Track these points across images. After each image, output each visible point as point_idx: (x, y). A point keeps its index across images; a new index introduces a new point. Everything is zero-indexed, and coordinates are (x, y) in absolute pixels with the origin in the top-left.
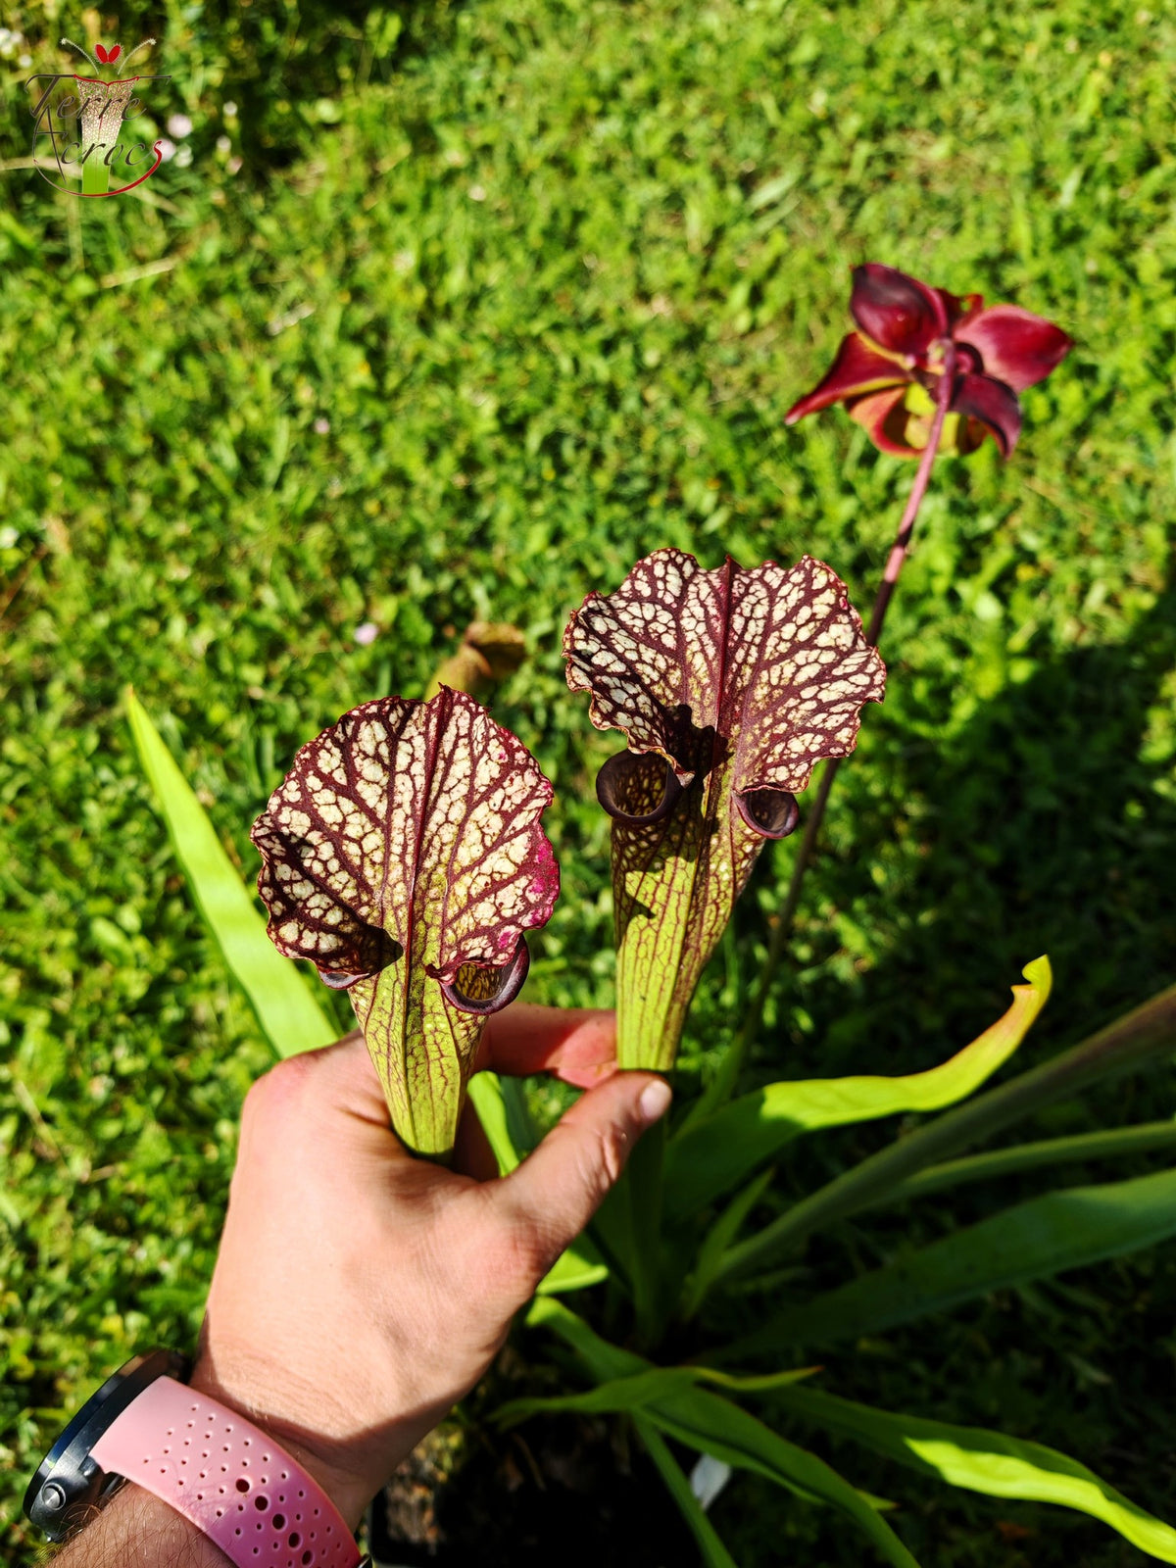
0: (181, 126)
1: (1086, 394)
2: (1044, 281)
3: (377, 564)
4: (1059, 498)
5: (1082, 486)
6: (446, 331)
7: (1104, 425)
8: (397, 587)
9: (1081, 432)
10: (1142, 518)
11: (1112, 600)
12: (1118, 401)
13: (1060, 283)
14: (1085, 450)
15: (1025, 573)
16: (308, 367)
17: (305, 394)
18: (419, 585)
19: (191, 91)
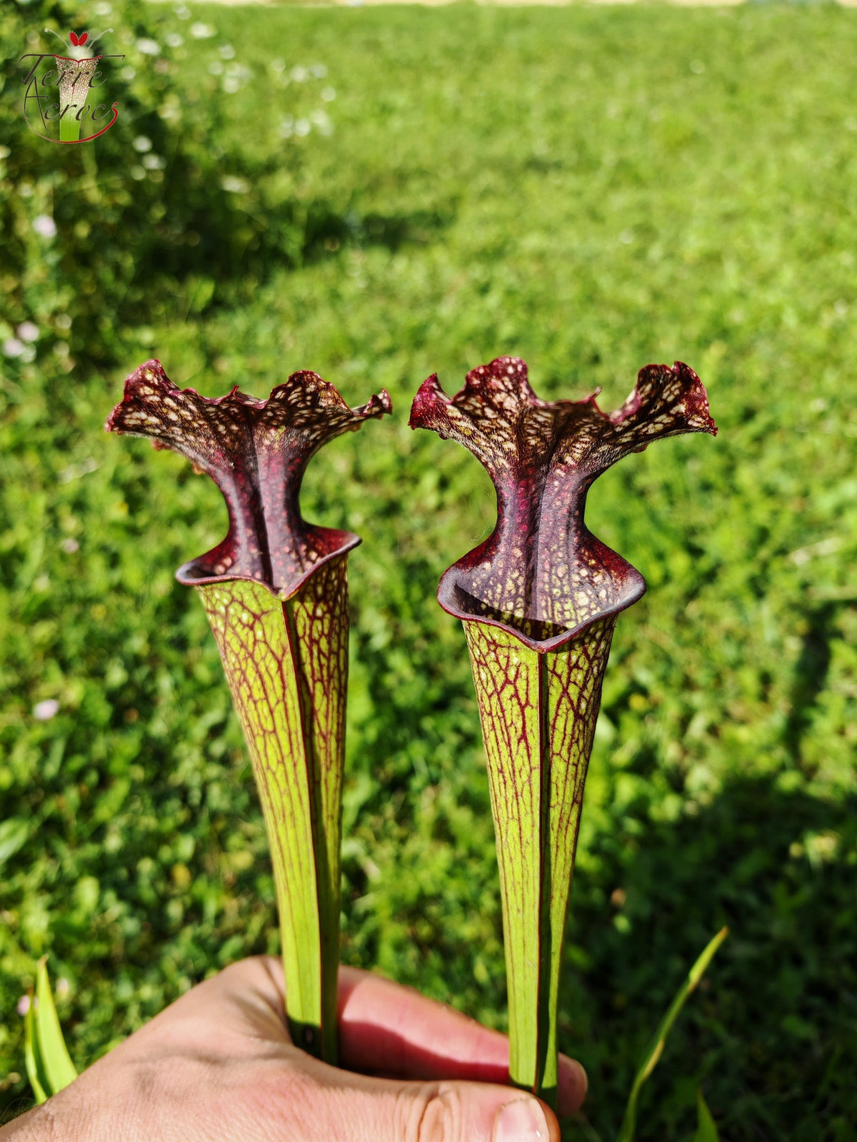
0: (30, 333)
1: (693, 568)
2: (667, 488)
4: (668, 643)
5: (687, 635)
6: (195, 487)
7: (709, 591)
9: (692, 595)
10: (737, 664)
11: (713, 730)
12: (721, 576)
13: (678, 489)
14: (693, 610)
15: (637, 702)
17: (70, 523)
19: (43, 309)
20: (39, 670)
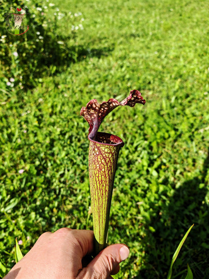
0: (12, 80)
1: (176, 134)
2: (168, 114)
3: (29, 158)
4: (170, 152)
5: (175, 150)
6: (54, 117)
7: (180, 140)
8: (33, 162)
9: (175, 141)
10: (187, 157)
11: (181, 173)
12: (182, 135)
13: (171, 114)
14: (176, 144)
15: (163, 167)
16: (26, 122)
17: (24, 126)
18: (37, 163)
19: (15, 75)
20: (18, 162)
